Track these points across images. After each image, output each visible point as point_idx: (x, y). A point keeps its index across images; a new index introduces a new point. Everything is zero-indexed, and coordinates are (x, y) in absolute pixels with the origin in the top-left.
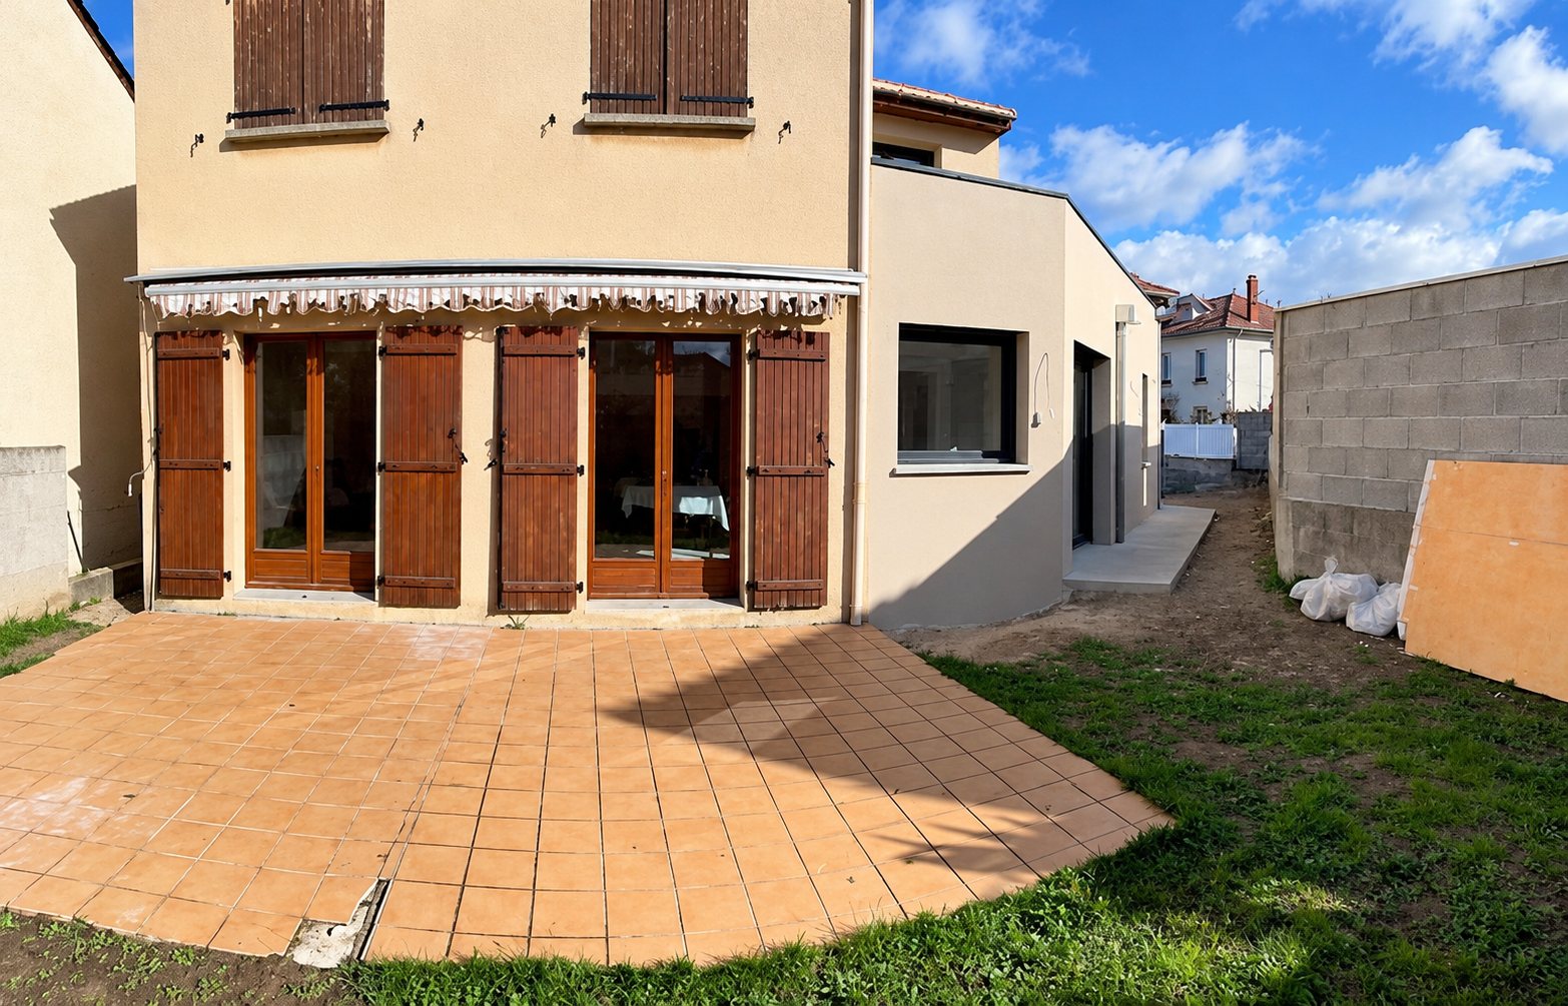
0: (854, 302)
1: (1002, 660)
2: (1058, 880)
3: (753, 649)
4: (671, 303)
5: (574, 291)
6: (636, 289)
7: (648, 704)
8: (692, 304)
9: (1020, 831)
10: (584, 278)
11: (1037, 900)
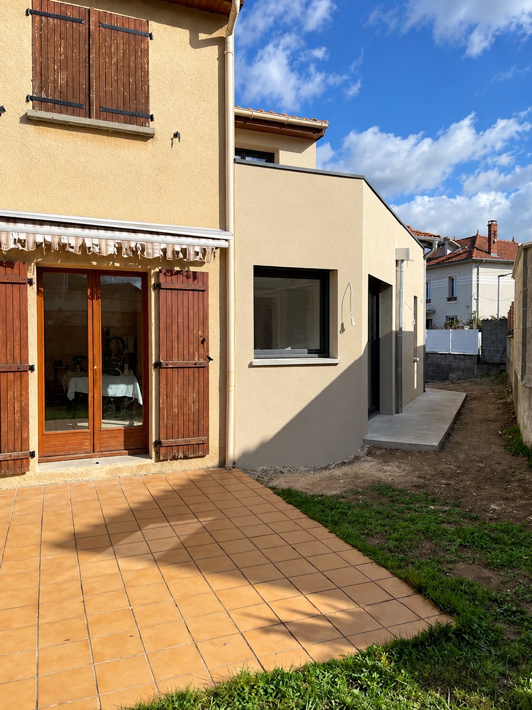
0: (224, 252)
1: (325, 492)
2: (370, 654)
3: (158, 488)
4: (97, 250)
5: (23, 237)
6: (71, 238)
7: (79, 534)
8: (112, 250)
9: (340, 615)
10: (30, 227)
11: (357, 667)
